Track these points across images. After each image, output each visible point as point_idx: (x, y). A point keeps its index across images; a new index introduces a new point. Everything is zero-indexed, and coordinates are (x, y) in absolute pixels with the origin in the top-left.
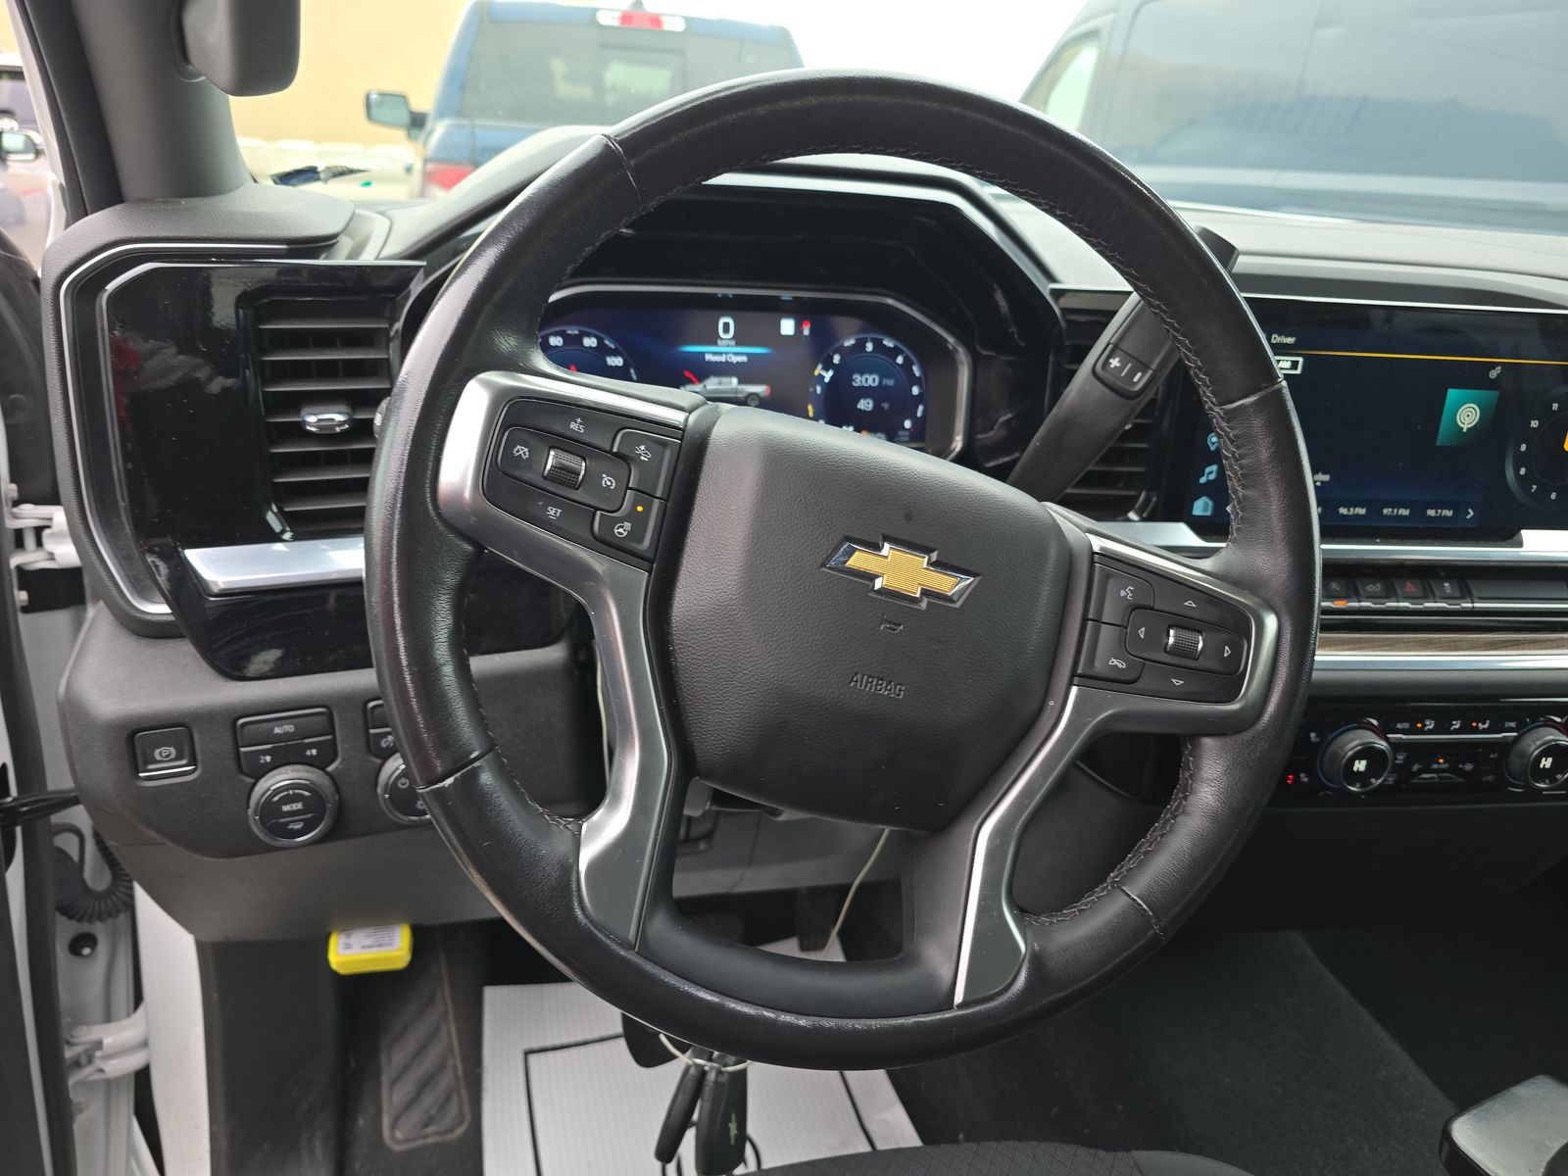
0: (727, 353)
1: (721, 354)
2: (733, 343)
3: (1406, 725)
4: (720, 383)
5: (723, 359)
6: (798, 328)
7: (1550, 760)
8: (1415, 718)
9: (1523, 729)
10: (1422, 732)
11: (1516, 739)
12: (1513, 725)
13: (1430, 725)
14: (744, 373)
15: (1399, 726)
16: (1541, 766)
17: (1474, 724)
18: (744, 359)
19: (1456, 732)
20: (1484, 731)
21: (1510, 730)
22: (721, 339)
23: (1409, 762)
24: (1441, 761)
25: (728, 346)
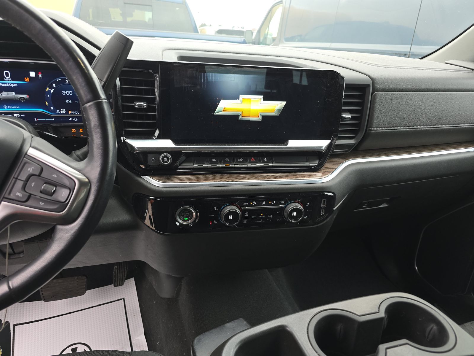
0: (9, 83)
1: (6, 83)
2: (11, 79)
3: (247, 204)
4: (8, 94)
5: (7, 85)
6: (36, 74)
7: (295, 213)
8: (249, 201)
9: (287, 203)
10: (252, 205)
11: (285, 207)
12: (283, 202)
13: (255, 203)
14: (17, 90)
15: (244, 204)
16: (293, 215)
17: (270, 202)
18: (16, 85)
19: (264, 205)
20: (273, 205)
21: (282, 204)
22: (6, 78)
23: (250, 216)
24: (262, 215)
25: (9, 80)
